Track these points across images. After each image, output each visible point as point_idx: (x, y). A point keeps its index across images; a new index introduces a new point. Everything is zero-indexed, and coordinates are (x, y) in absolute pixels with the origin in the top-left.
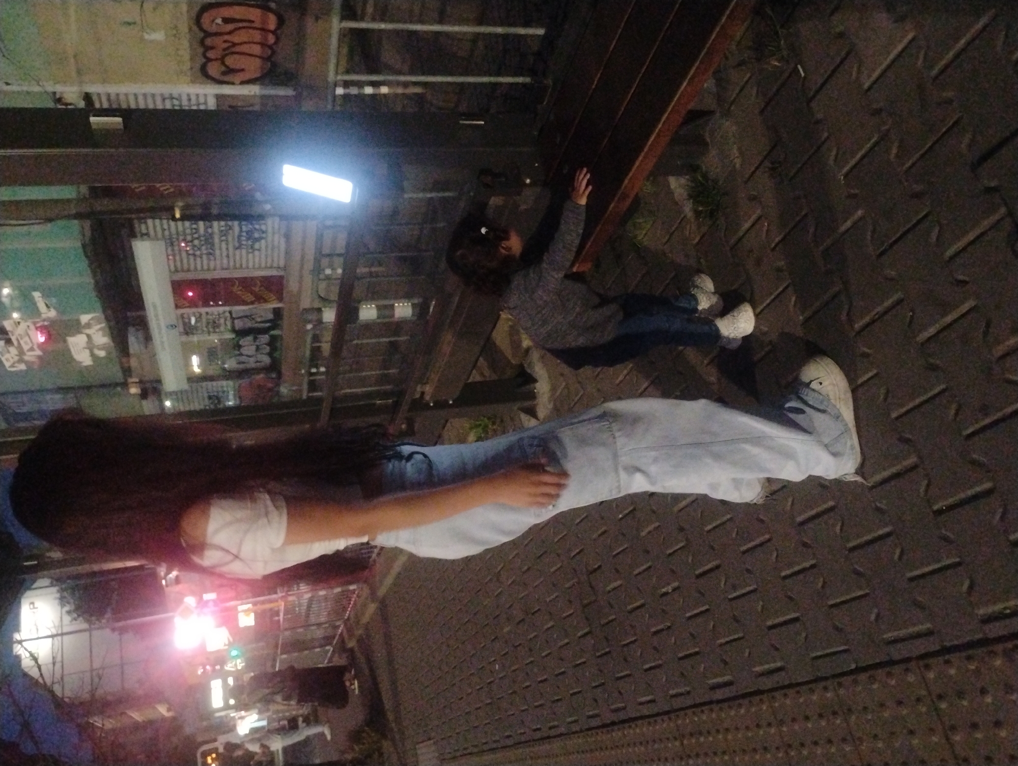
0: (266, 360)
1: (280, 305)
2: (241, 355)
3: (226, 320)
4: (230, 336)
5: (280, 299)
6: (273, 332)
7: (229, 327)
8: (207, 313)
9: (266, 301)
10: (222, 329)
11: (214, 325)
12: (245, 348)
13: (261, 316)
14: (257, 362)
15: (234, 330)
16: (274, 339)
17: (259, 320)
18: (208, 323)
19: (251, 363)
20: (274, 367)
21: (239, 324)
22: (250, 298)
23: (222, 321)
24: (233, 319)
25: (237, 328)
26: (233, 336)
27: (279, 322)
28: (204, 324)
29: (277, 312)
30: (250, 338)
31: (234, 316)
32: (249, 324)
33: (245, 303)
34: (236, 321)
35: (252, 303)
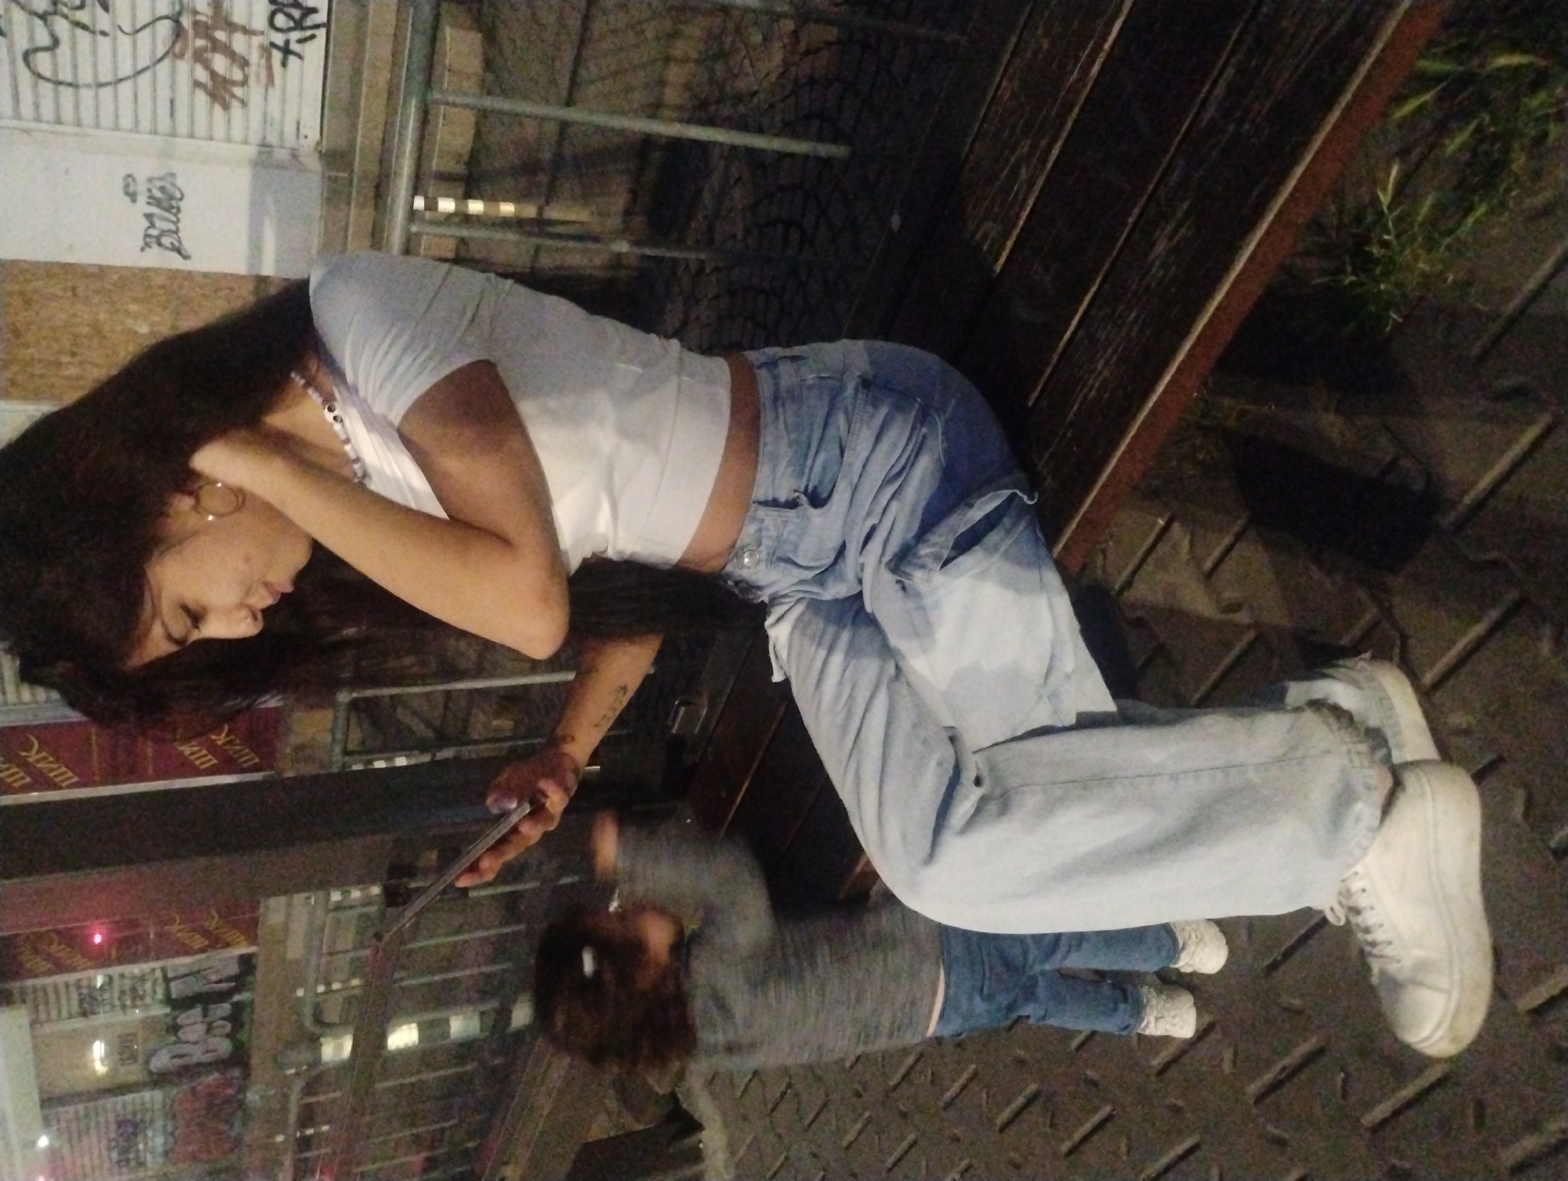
0: (224, 1047)
1: (252, 949)
2: (179, 1041)
3: (155, 983)
4: (161, 1011)
5: (253, 939)
6: (236, 998)
7: (160, 995)
8: (122, 976)
9: (227, 945)
10: (148, 1000)
11: (135, 995)
12: (186, 1029)
13: (217, 971)
14: (208, 1052)
15: (168, 1000)
16: (238, 1007)
17: (214, 978)
18: (123, 993)
19: (198, 1055)
20: (239, 1058)
21: (176, 989)
22: (199, 941)
23: (148, 986)
24: (167, 980)
25: (174, 996)
26: (168, 1010)
27: (250, 978)
28: (116, 994)
29: (247, 964)
30: (197, 1011)
31: (170, 975)
32: (197, 986)
33: (187, 951)
34: (173, 985)
35: (203, 950)
